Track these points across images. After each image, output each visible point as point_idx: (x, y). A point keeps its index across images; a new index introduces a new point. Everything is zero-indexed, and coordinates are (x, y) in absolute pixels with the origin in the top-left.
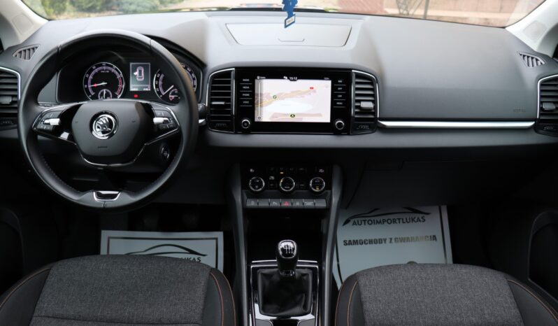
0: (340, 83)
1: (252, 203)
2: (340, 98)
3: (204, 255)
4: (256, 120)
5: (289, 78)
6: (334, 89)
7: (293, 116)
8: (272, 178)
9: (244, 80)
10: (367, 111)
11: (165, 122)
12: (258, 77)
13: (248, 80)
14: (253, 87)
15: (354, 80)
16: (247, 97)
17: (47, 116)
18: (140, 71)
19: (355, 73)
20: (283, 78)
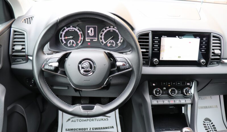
0: (204, 40)
1: (155, 102)
2: (204, 48)
3: (110, 117)
4: (161, 59)
5: (179, 37)
6: (201, 43)
7: (179, 57)
8: (165, 88)
9: (155, 38)
10: (217, 55)
11: (124, 65)
12: (163, 36)
13: (157, 38)
14: (160, 42)
15: (212, 38)
16: (157, 47)
17: (50, 61)
18: (91, 30)
19: (213, 35)
20: (176, 37)
